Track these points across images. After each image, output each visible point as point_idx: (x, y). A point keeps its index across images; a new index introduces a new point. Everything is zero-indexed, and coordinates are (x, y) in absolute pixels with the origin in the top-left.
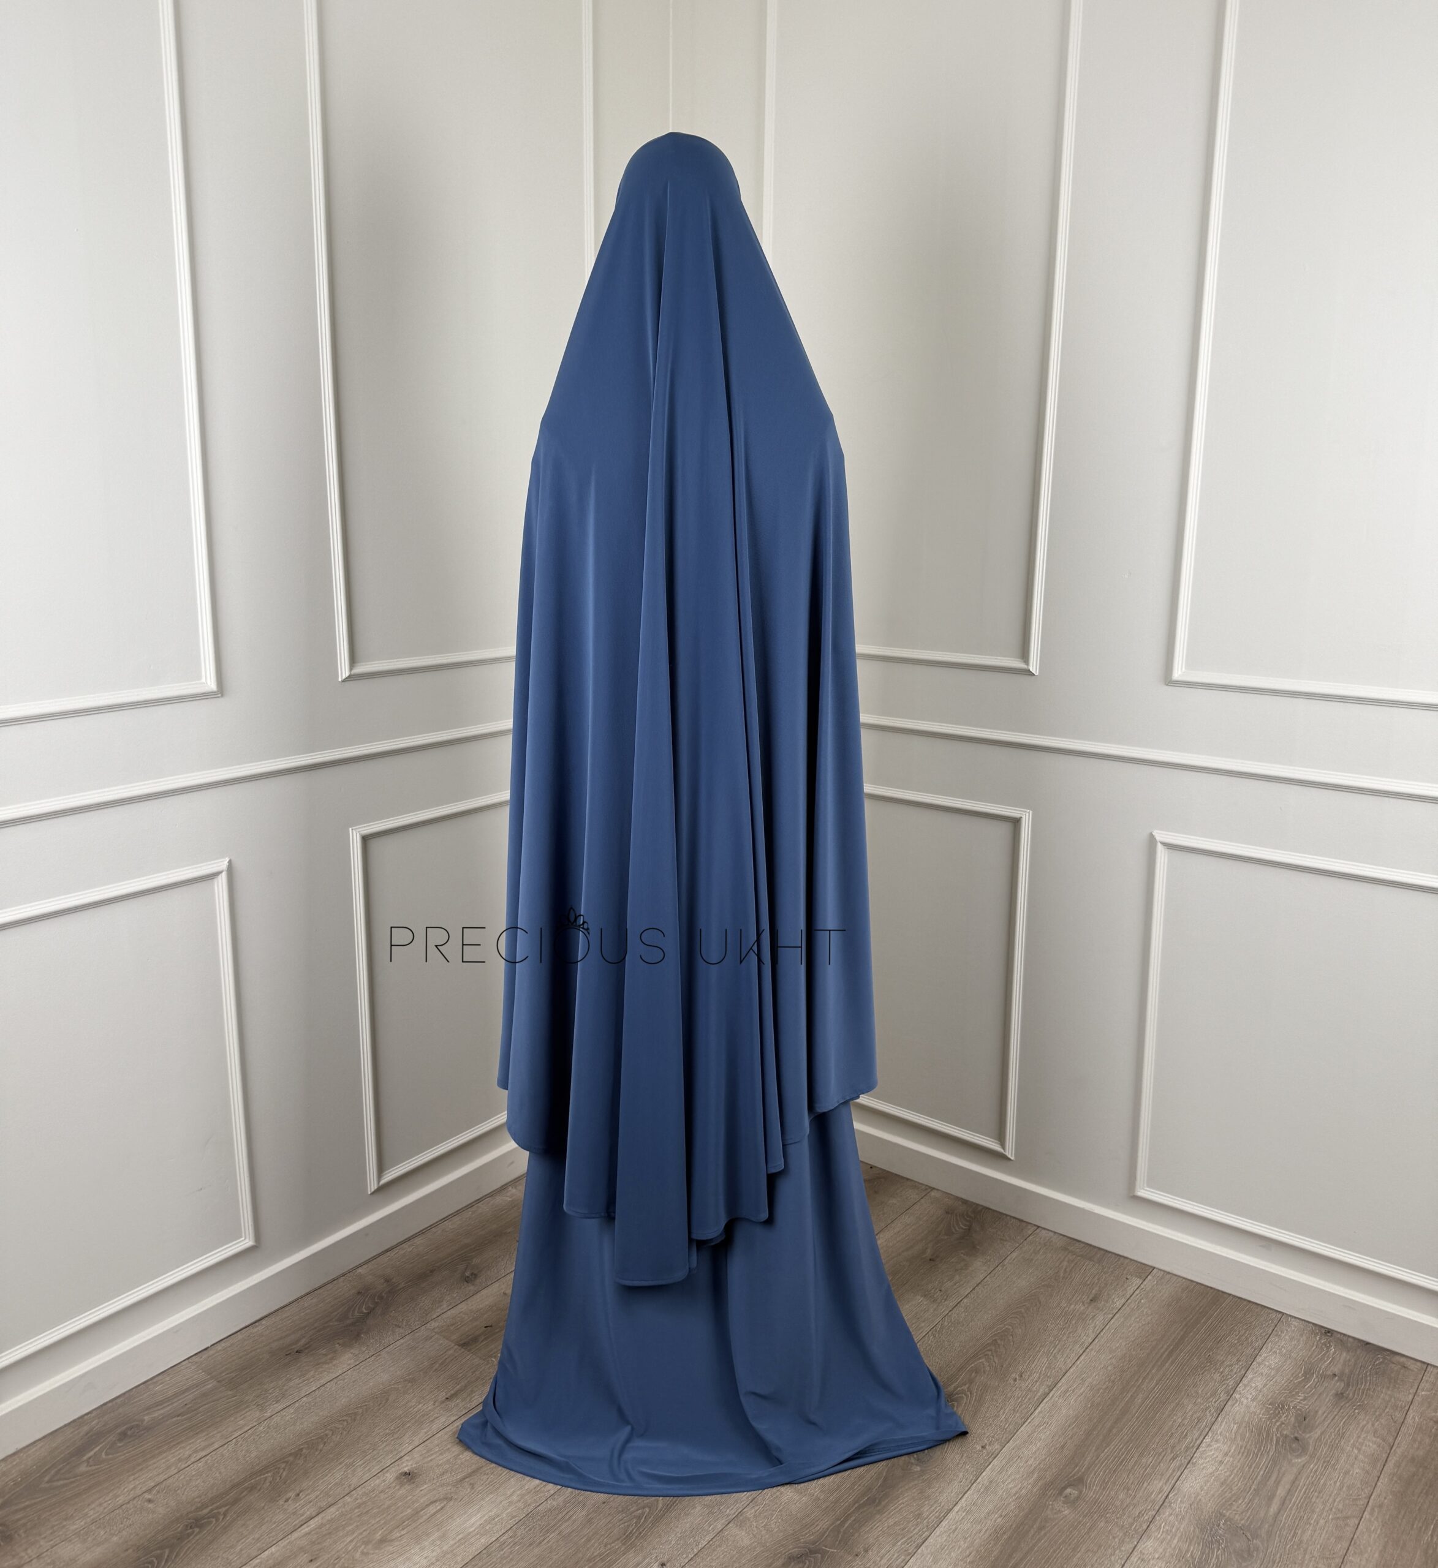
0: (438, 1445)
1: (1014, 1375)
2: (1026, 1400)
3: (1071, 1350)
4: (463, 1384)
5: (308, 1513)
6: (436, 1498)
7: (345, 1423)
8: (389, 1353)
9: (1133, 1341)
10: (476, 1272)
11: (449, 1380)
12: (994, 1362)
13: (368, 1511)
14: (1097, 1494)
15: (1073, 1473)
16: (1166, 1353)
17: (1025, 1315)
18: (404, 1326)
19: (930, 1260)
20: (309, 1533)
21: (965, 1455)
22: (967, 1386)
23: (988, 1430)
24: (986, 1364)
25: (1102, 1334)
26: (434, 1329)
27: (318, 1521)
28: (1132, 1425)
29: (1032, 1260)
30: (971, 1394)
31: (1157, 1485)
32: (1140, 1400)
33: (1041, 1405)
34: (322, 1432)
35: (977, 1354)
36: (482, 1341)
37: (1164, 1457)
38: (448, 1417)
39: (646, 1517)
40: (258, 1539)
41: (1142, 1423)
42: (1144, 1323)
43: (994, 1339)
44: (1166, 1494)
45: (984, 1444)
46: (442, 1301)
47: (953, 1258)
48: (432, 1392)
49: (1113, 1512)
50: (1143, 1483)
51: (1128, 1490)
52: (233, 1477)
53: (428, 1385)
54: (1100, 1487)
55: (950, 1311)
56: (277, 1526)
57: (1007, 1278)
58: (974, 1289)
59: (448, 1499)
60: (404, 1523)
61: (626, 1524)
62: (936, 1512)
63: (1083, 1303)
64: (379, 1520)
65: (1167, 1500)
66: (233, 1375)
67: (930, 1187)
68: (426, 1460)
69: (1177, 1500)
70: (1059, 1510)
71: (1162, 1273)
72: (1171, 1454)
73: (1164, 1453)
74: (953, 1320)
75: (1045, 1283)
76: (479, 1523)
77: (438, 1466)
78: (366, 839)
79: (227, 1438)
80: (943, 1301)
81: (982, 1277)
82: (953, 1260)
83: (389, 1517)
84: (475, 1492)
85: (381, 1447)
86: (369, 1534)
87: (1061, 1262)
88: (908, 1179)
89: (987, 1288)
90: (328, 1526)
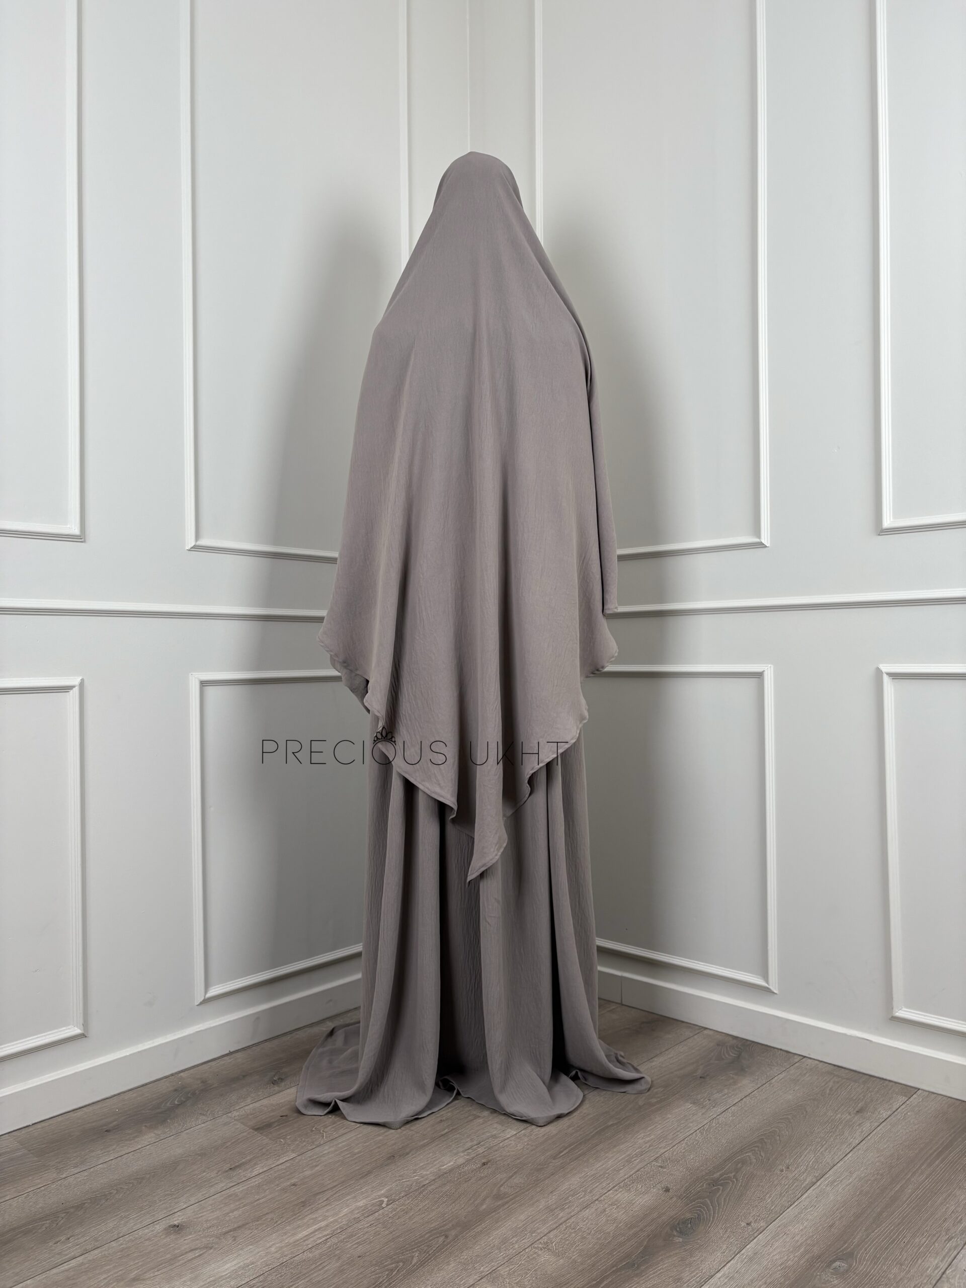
0: (211, 1205)
1: (780, 1167)
2: (793, 1187)
3: (838, 1149)
4: (248, 1158)
5: (73, 1253)
6: (199, 1245)
7: (131, 1185)
8: (187, 1134)
9: (901, 1143)
10: (283, 1077)
11: (236, 1155)
12: (762, 1157)
13: (128, 1255)
14: (868, 1268)
15: (841, 1249)
16: (936, 1153)
17: (792, 1121)
18: (208, 1114)
19: (701, 1077)
20: (66, 1271)
21: (729, 1230)
22: (733, 1174)
23: (753, 1210)
24: (752, 1157)
25: (869, 1137)
26: (235, 1117)
27: (79, 1261)
28: (902, 1212)
29: (798, 1080)
30: (737, 1180)
31: (933, 1263)
32: (910, 1190)
33: (809, 1192)
34: (108, 1191)
35: (744, 1149)
36: (275, 1127)
37: (939, 1237)
38: (227, 1183)
39: (398, 1270)
40: (18, 1273)
41: (913, 1209)
42: (911, 1130)
43: (763, 1137)
44: (942, 1271)
45: (748, 1222)
46: (247, 1097)
47: (722, 1077)
48: (218, 1163)
49: (886, 1285)
50: (917, 1260)
51: (901, 1265)
52: (14, 1222)
53: (216, 1159)
54: (871, 1262)
55: (719, 1115)
56: (40, 1263)
57: (774, 1092)
58: (742, 1100)
59: (208, 1247)
60: (159, 1266)
61: (377, 1276)
62: (697, 1277)
63: (850, 1114)
64: (138, 1263)
65: (944, 1276)
66: (44, 1146)
67: (703, 1027)
68: (197, 1216)
69: (955, 1276)
70: (828, 1280)
71: (927, 1093)
72: (947, 1234)
73: (937, 1235)
74: (720, 1123)
75: (812, 1097)
76: (232, 1269)
77: (207, 1221)
78: (204, 684)
79: (19, 1193)
80: (712, 1107)
81: (750, 1091)
82: (723, 1077)
83: (149, 1260)
84: (236, 1243)
85: (158, 1205)
86: (124, 1273)
87: (825, 1084)
88: (683, 1022)
89: (754, 1100)
90: (87, 1265)
